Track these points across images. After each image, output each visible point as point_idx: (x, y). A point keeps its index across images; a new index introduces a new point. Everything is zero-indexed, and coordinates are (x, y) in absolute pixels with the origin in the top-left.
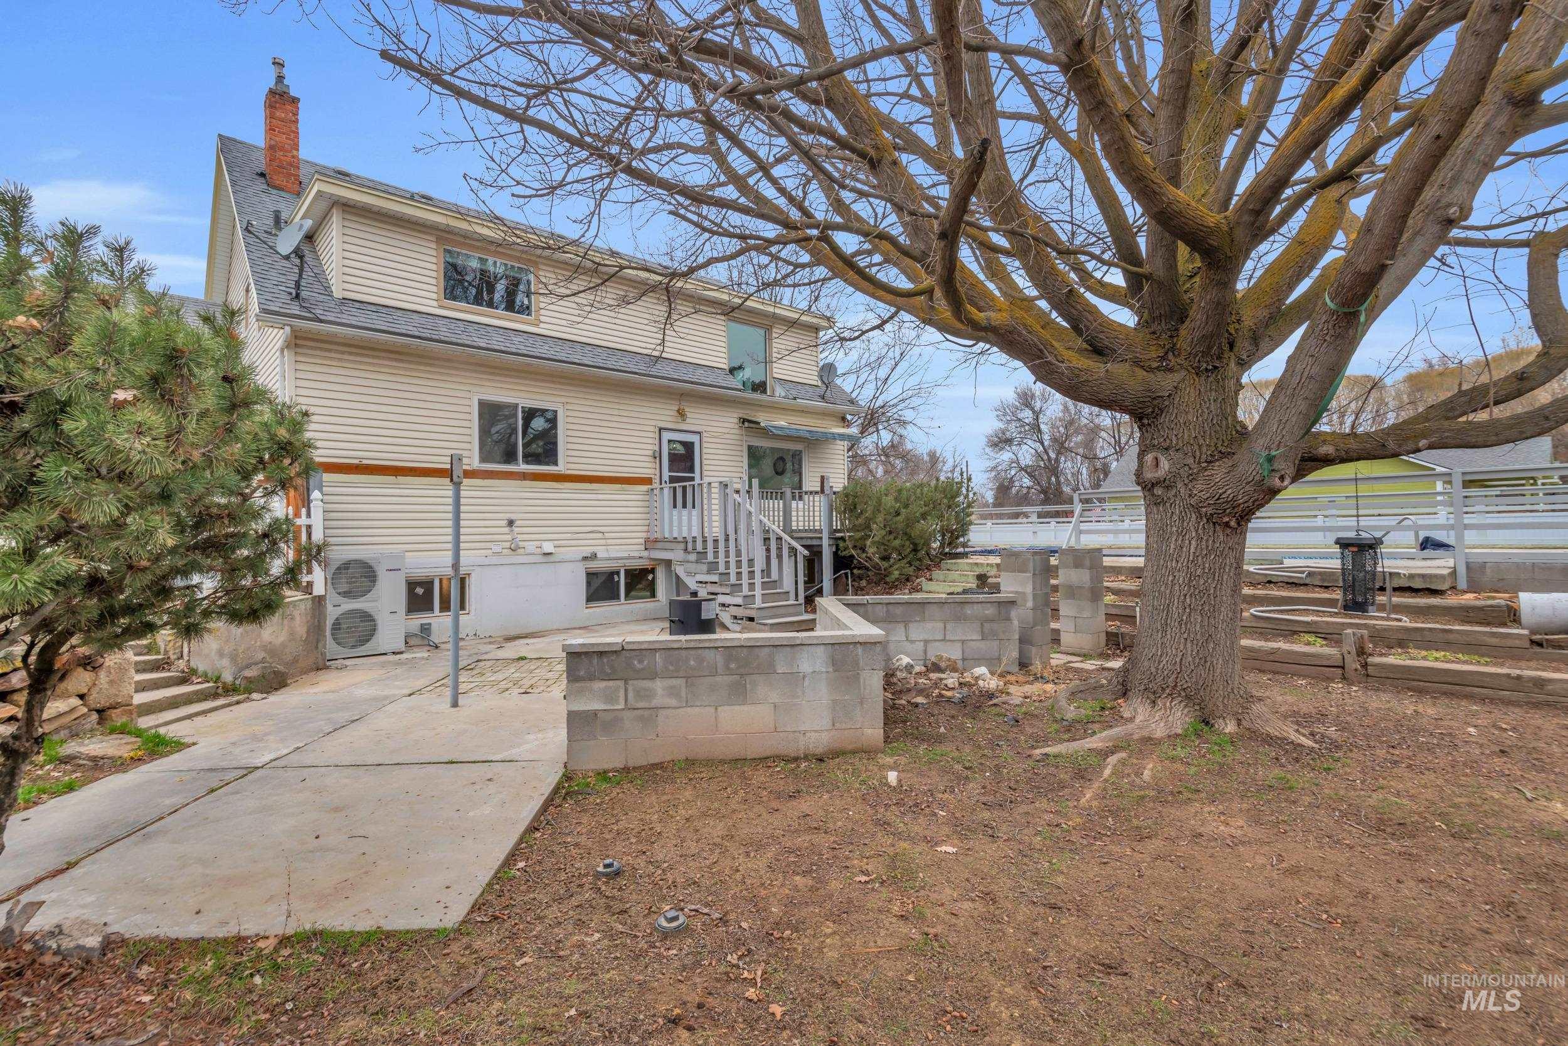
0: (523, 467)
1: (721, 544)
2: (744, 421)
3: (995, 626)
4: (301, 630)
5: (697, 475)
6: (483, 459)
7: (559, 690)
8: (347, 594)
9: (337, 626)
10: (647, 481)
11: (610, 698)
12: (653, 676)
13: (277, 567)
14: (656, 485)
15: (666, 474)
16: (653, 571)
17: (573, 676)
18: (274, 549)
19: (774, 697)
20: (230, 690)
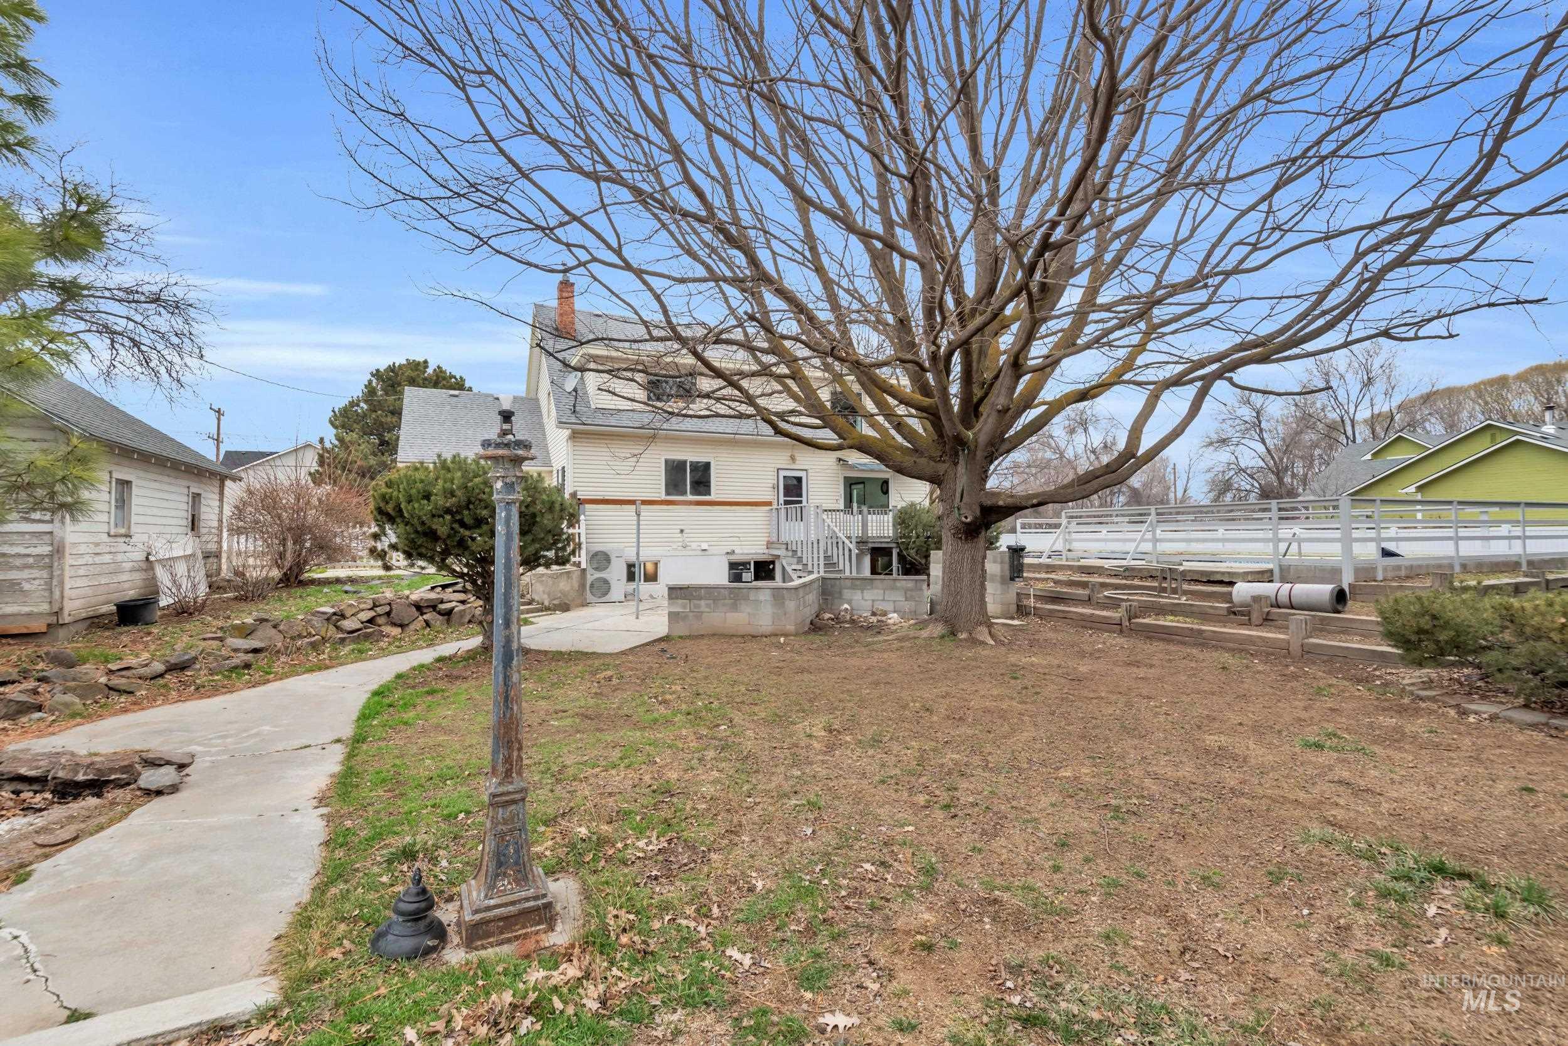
0: (690, 497)
1: (815, 545)
2: (840, 460)
3: (914, 594)
4: (576, 585)
5: (804, 499)
6: (668, 493)
7: (666, 603)
8: (596, 569)
9: (592, 586)
10: (769, 504)
11: (684, 607)
12: (701, 599)
13: (569, 549)
14: (775, 506)
15: (782, 499)
16: (773, 562)
17: (670, 598)
18: (568, 544)
19: (749, 610)
20: (547, 609)
